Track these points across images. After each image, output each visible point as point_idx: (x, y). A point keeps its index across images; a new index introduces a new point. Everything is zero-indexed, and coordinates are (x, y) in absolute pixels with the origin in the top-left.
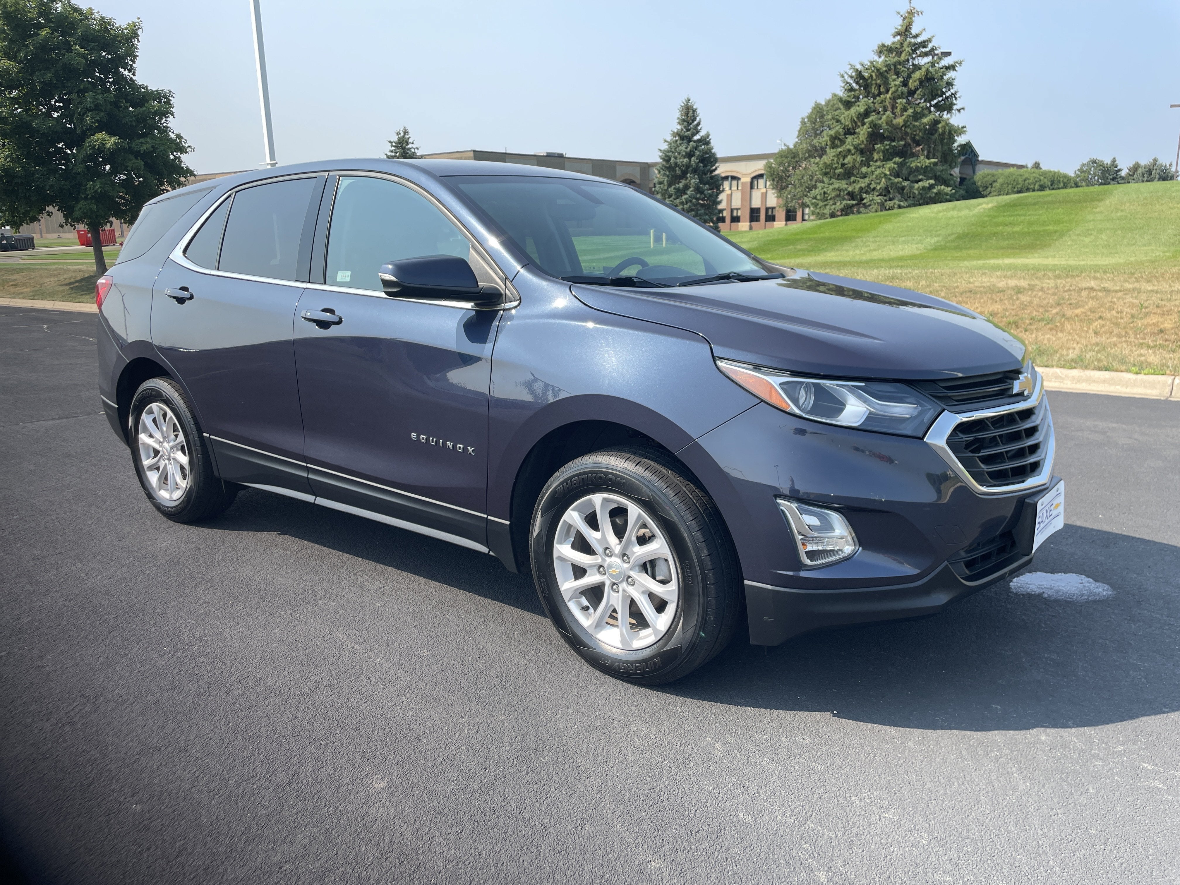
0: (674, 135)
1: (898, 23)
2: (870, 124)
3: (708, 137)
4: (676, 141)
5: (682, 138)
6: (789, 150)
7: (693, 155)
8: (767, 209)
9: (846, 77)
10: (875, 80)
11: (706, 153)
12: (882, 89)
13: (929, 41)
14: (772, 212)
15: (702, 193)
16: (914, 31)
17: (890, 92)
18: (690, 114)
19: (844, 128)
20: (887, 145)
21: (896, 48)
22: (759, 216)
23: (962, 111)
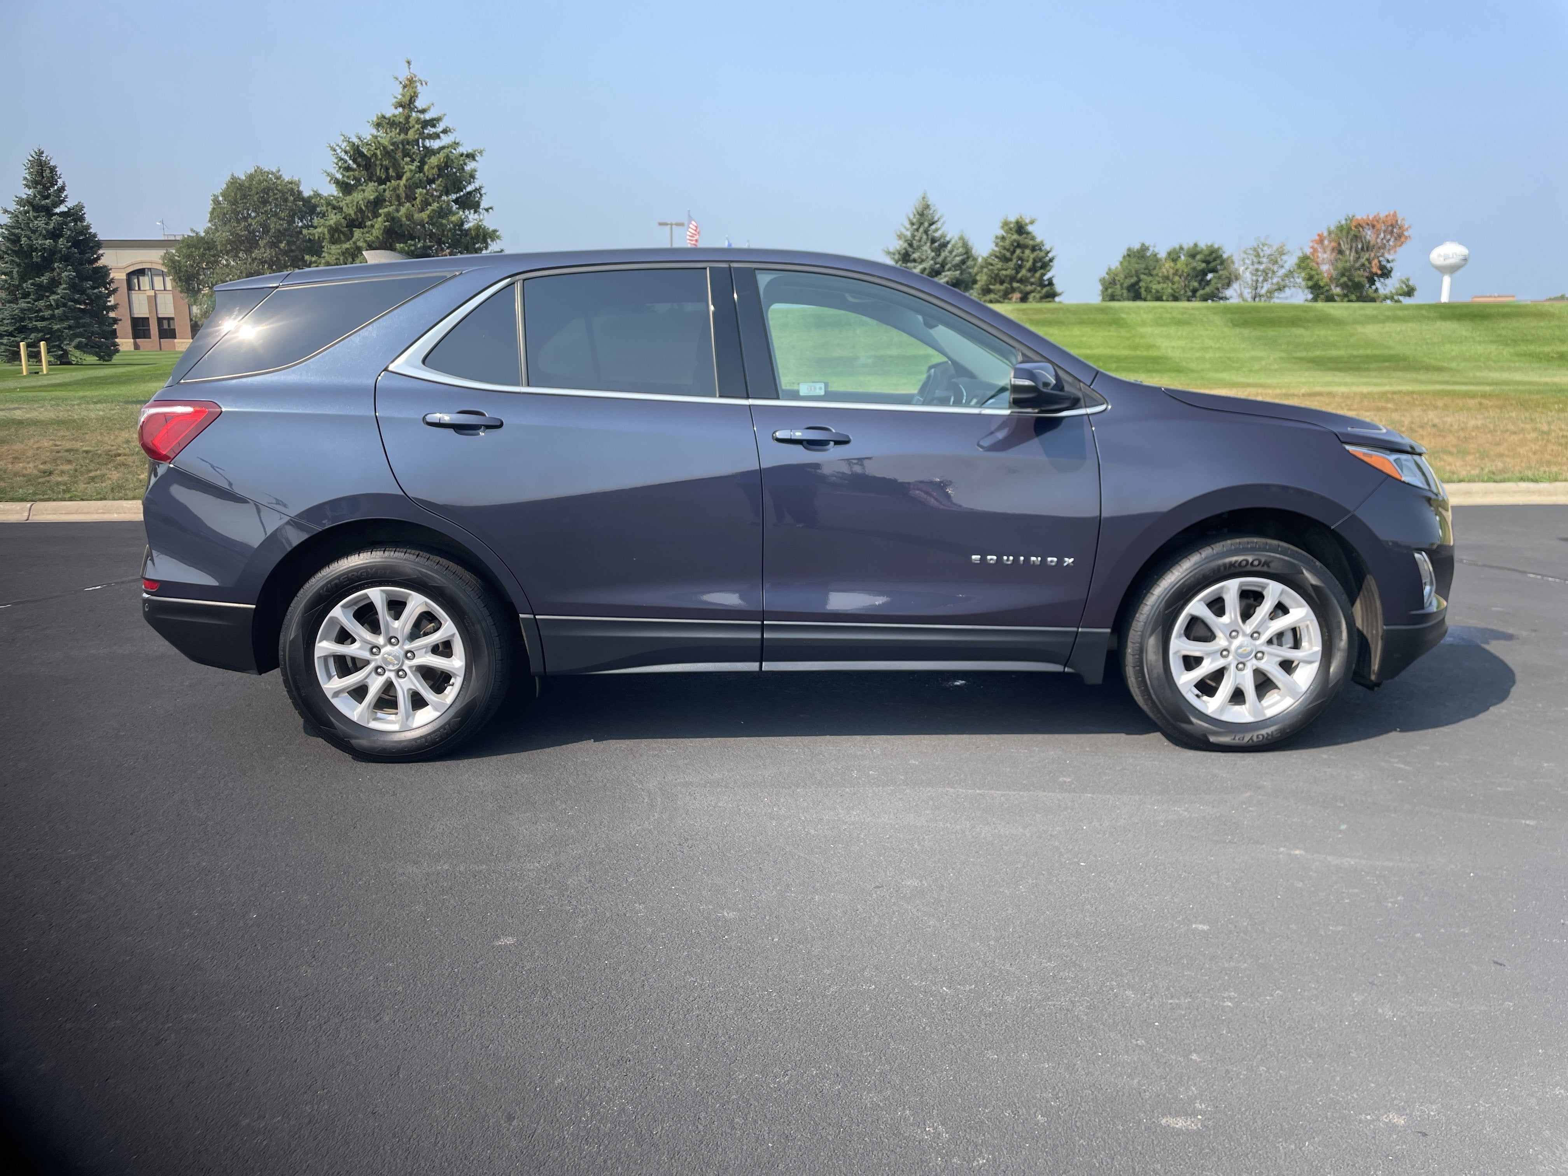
0: (20, 202)
1: (398, 92)
2: (385, 216)
3: (81, 210)
4: (27, 212)
5: (37, 208)
6: (200, 239)
7: (61, 236)
8: (160, 320)
9: (339, 151)
10: (381, 159)
11: (81, 233)
12: (391, 172)
13: (438, 120)
14: (169, 325)
15: (83, 292)
16: (419, 104)
17: (404, 178)
18: (47, 173)
19: (345, 218)
20: (411, 245)
21: (400, 122)
22: (149, 330)
23: (490, 210)
